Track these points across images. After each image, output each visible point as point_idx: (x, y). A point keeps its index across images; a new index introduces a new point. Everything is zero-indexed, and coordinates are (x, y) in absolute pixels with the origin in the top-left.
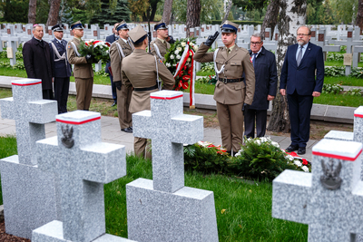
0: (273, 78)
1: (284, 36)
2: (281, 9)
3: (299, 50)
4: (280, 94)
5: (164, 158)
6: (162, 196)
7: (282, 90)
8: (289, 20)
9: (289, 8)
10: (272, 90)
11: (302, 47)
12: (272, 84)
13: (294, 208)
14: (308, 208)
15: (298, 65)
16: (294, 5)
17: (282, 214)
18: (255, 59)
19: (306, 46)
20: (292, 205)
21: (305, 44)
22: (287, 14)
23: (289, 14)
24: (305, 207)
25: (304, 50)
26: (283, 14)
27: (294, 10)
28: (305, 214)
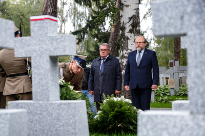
0: (118, 77)
1: (125, 52)
2: (121, 32)
3: (138, 54)
4: (125, 89)
5: (42, 71)
6: (41, 106)
7: (126, 87)
8: (128, 39)
9: (127, 30)
10: (118, 86)
11: (140, 52)
12: (118, 81)
13: (172, 21)
14: (186, 18)
15: (138, 65)
16: (131, 28)
17: (161, 30)
18: (104, 62)
19: (143, 51)
20: (170, 18)
21: (142, 49)
22: (126, 34)
23: (127, 34)
24: (182, 18)
25: (142, 54)
26: (123, 35)
27: (131, 31)
28: (182, 24)
